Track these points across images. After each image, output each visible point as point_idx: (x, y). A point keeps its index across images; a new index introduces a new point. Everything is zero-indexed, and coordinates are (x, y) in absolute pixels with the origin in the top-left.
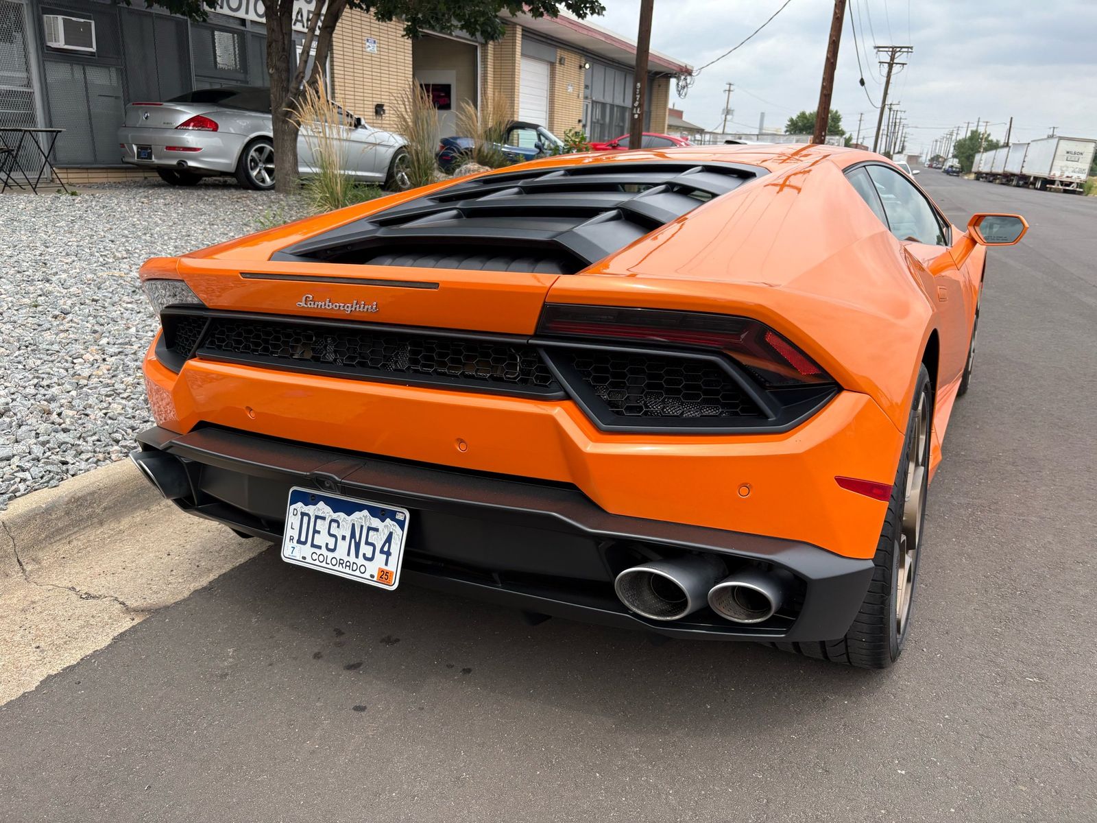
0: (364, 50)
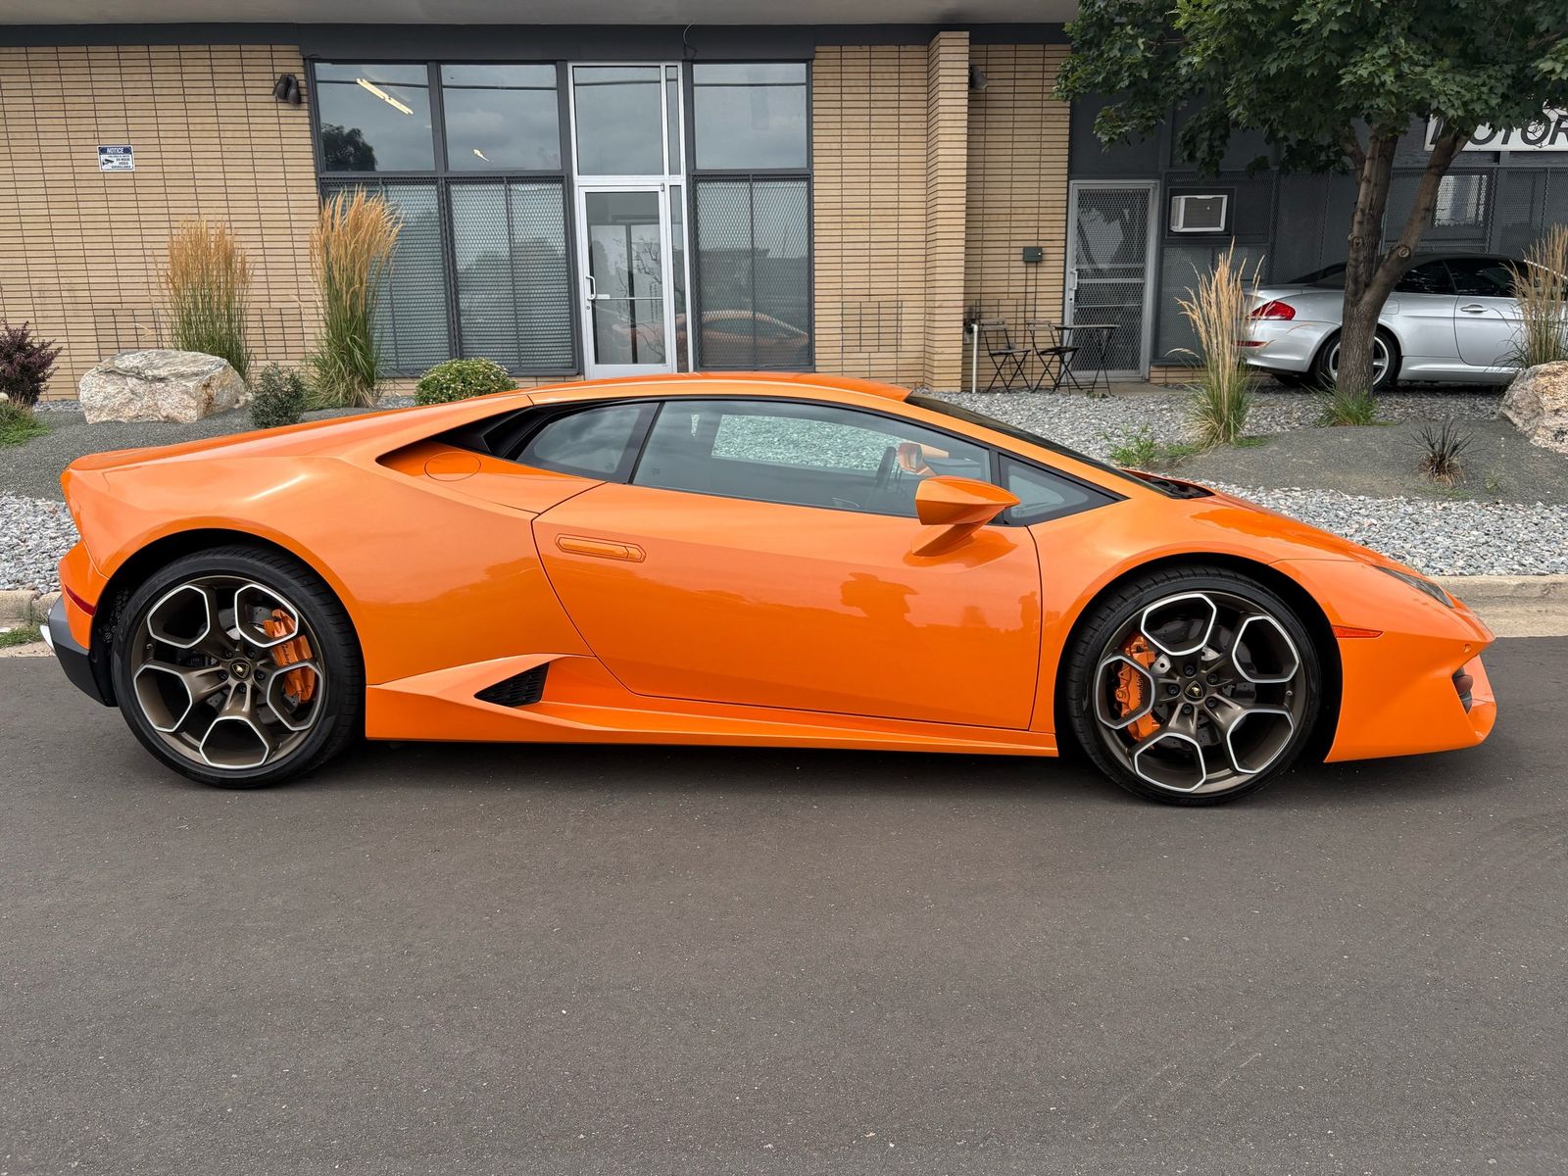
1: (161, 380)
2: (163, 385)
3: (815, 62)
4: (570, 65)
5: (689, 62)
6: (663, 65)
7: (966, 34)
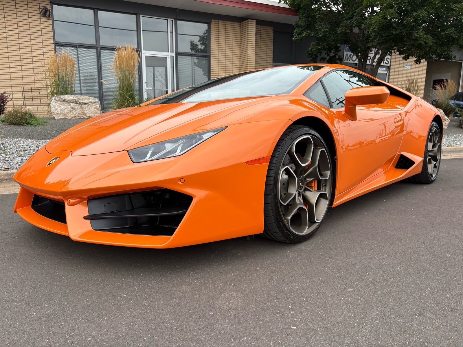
0: (404, 69)
1: (85, 104)
2: (87, 106)
3: (212, 24)
4: (141, 16)
5: (177, 19)
6: (169, 19)
7: (255, 21)
